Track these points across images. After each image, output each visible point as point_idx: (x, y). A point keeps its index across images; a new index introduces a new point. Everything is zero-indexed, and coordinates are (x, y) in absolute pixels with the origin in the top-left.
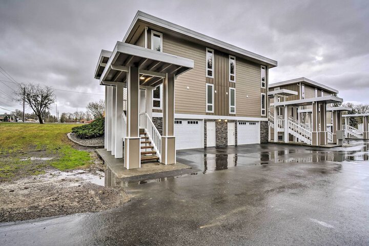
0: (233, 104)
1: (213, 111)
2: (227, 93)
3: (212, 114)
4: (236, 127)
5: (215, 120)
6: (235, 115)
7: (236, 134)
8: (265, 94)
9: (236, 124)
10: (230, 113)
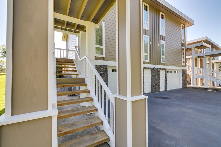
0: (163, 55)
1: (148, 61)
2: (159, 45)
3: (148, 63)
4: (166, 75)
5: (150, 68)
6: (164, 65)
7: (166, 81)
8: (184, 48)
9: (166, 72)
10: (162, 62)
